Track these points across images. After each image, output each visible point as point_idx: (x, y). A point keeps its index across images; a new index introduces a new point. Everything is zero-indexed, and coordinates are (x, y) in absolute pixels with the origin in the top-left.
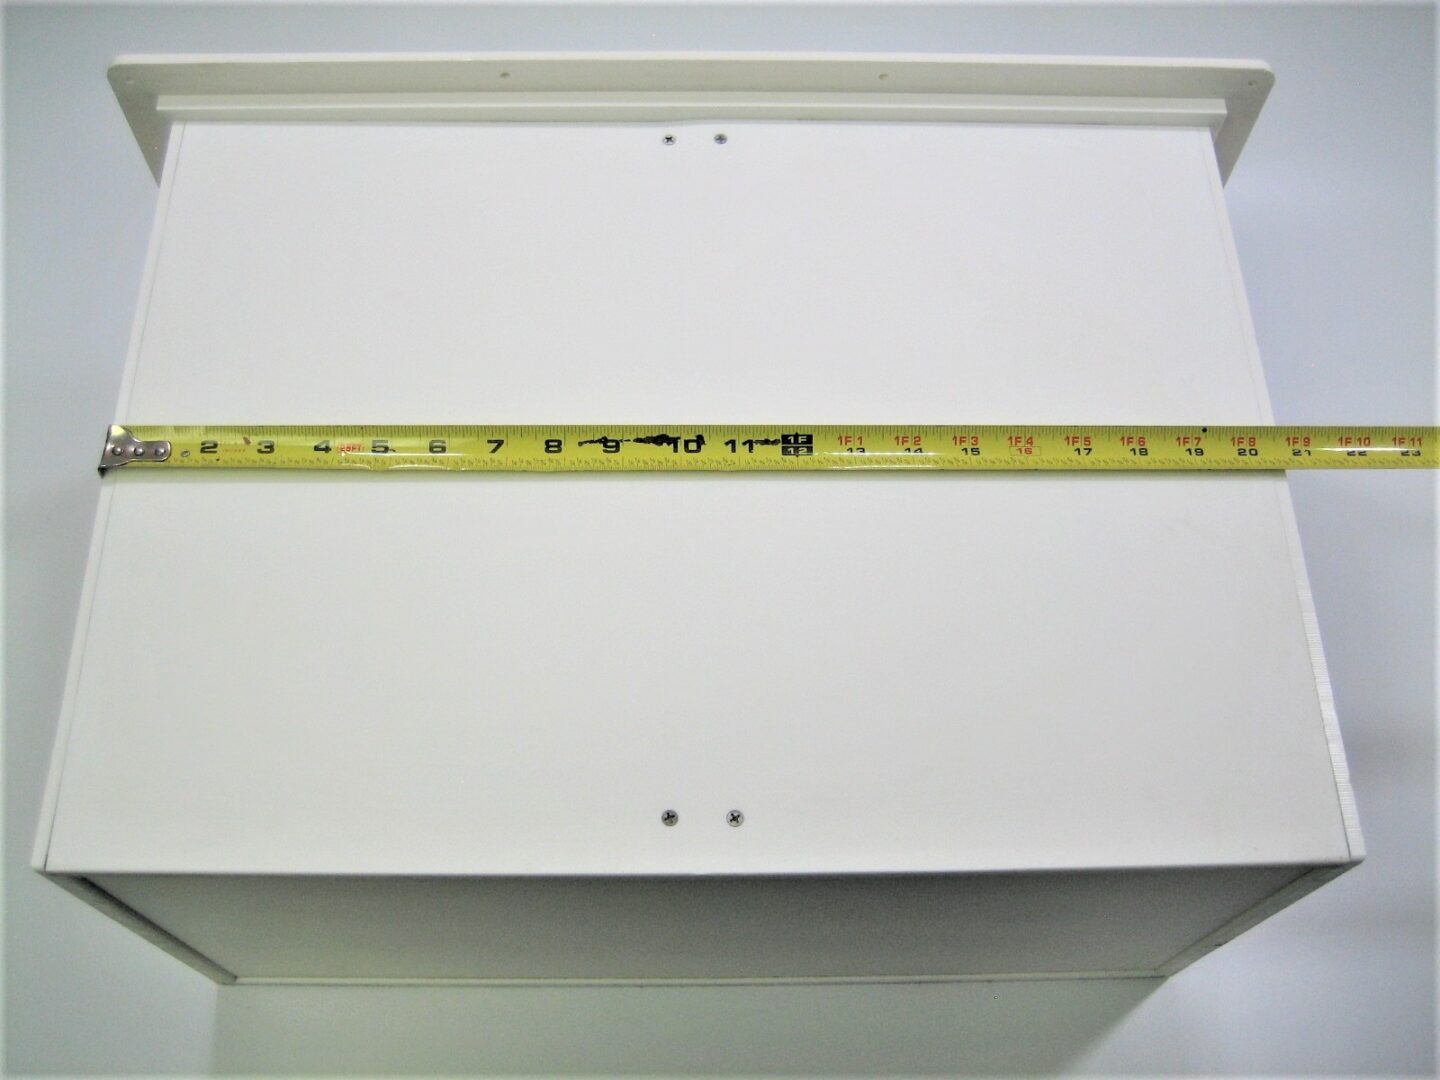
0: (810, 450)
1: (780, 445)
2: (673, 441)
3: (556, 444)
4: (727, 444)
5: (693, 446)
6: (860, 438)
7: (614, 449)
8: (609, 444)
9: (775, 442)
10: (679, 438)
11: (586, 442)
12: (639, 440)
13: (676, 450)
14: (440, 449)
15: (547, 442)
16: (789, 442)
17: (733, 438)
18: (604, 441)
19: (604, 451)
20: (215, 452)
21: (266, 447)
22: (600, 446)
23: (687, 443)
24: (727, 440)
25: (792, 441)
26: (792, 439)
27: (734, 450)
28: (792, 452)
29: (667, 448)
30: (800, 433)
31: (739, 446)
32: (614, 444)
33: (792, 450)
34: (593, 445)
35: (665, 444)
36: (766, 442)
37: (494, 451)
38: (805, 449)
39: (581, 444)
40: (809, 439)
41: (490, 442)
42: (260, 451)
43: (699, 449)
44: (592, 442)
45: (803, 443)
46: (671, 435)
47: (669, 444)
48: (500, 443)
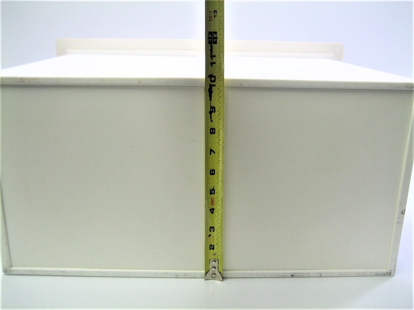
0: (216, 33)
1: (213, 45)
2: (211, 86)
3: (212, 130)
4: (212, 66)
5: (213, 79)
6: (210, 12)
7: (214, 109)
8: (212, 111)
9: (212, 46)
10: (210, 84)
11: (211, 119)
12: (210, 100)
13: (215, 85)
14: (213, 171)
15: (211, 133)
16: (211, 41)
17: (210, 63)
18: (211, 113)
19: (215, 112)
20: (214, 245)
21: (212, 229)
22: (213, 114)
23: (211, 81)
24: (210, 66)
25: (211, 40)
26: (210, 40)
27: (215, 63)
28: (216, 40)
29: (214, 89)
30: (208, 37)
31: (213, 61)
32: (212, 109)
33: (215, 40)
34: (212, 116)
35: (212, 90)
36: (211, 50)
37: (214, 153)
38: (215, 34)
39: (212, 121)
40: (210, 33)
41: (211, 154)
42: (214, 231)
43: (215, 77)
44: (211, 117)
45: (212, 36)
46: (208, 87)
47: (212, 88)
48: (211, 150)
